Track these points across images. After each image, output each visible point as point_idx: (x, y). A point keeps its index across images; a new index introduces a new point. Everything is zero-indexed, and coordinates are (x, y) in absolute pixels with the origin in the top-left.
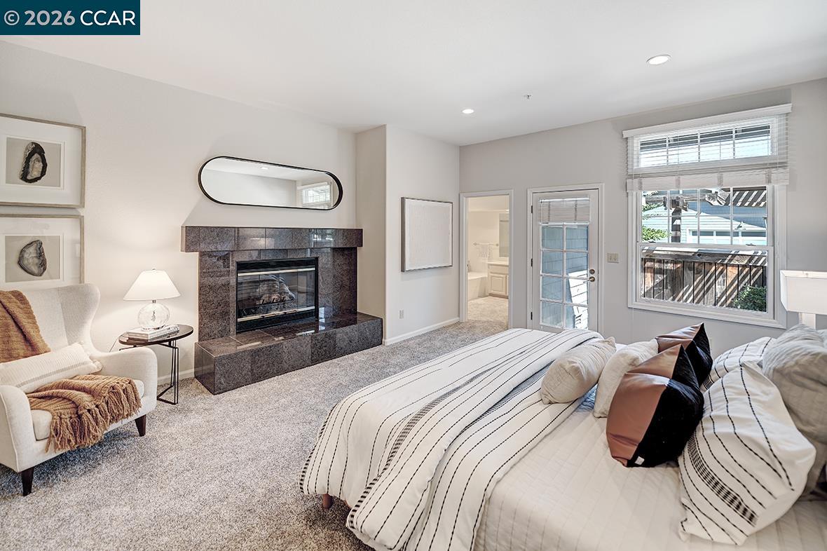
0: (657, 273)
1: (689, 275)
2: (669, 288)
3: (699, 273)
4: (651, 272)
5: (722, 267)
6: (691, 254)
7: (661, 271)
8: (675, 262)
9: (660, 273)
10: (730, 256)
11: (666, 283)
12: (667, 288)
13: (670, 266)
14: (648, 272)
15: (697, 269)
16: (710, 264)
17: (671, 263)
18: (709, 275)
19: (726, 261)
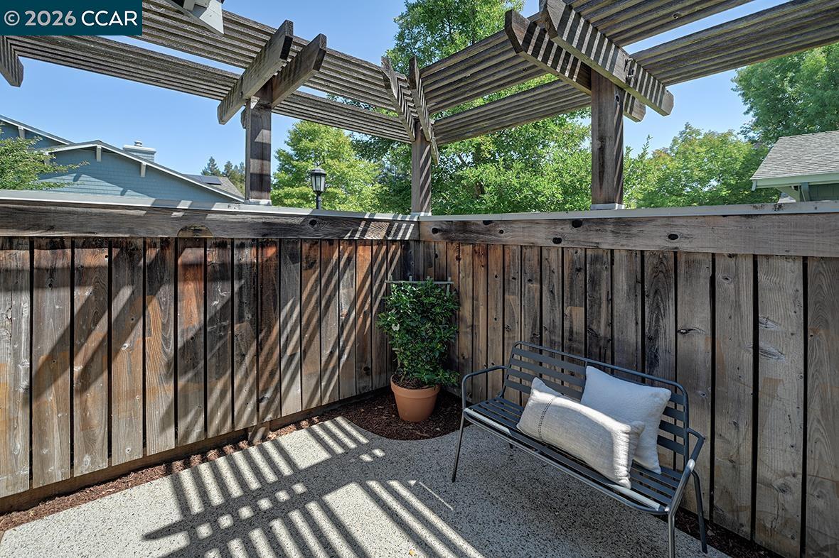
0: (215, 280)
1: (291, 272)
2: (248, 316)
3: (311, 266)
4: (195, 279)
5: (349, 249)
6: (297, 221)
7: (226, 272)
8: (260, 245)
9: (223, 279)
10: (363, 223)
11: (241, 302)
12: (241, 319)
13: (248, 255)
14: (185, 280)
15: (307, 258)
16: (331, 242)
17: (252, 246)
18: (329, 268)
19: (357, 236)
